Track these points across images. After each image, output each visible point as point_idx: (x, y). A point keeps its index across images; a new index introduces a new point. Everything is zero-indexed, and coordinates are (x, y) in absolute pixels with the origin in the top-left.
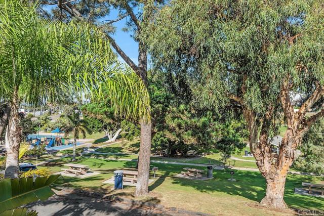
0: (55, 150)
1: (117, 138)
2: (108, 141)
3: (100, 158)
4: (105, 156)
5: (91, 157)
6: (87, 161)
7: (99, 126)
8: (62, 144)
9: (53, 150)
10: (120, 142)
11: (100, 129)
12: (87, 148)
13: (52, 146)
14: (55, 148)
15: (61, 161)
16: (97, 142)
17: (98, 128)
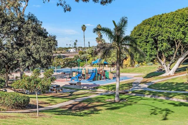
0: (96, 85)
1: (176, 71)
2: (164, 75)
3: (160, 98)
4: (168, 96)
5: (146, 97)
6: (139, 102)
7: (153, 53)
8: (106, 78)
9: (95, 84)
10: (185, 75)
11: (153, 57)
12: (137, 84)
13: (94, 80)
14: (97, 82)
15: (99, 101)
16: (149, 76)
17: (151, 56)
